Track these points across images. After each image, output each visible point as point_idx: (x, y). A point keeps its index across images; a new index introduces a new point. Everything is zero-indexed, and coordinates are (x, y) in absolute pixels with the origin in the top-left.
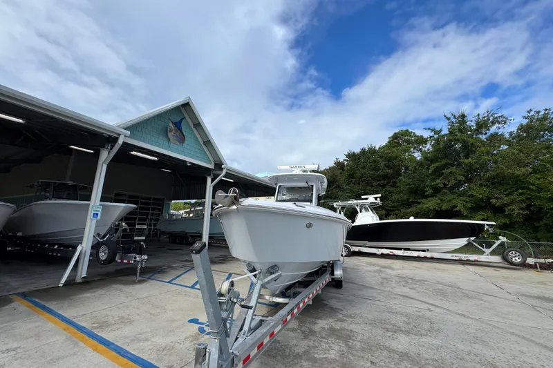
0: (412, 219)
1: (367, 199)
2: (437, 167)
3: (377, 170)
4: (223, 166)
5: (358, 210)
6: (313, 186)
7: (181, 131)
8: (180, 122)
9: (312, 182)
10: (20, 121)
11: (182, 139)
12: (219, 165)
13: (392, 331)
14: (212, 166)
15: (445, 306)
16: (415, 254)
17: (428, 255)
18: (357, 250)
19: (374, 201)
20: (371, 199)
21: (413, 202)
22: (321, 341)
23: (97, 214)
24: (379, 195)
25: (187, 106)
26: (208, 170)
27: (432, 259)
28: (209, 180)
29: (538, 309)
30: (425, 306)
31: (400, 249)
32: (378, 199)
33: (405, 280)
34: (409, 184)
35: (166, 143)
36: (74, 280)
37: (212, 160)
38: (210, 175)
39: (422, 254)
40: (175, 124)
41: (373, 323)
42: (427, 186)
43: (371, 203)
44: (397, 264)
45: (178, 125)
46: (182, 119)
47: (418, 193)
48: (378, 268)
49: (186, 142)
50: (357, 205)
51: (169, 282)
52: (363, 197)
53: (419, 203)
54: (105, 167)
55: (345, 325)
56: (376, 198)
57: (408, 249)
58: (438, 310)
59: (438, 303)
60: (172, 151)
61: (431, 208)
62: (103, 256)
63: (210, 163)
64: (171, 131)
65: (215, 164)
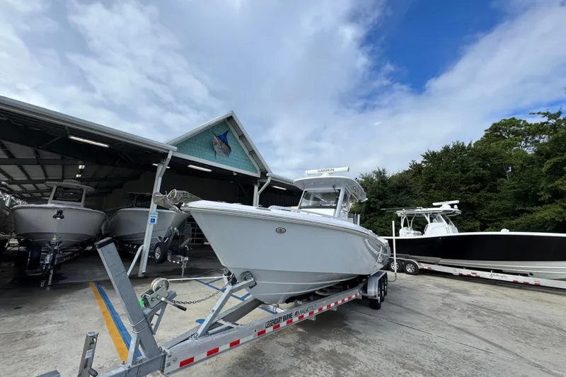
0: (505, 232)
1: (440, 206)
2: (556, 164)
3: (464, 172)
4: (267, 175)
5: (428, 220)
6: (340, 190)
8: (225, 135)
9: (340, 185)
10: (106, 146)
11: (228, 150)
12: (264, 174)
13: (408, 368)
14: (258, 175)
15: (517, 351)
16: (511, 278)
17: (531, 280)
18: (427, 268)
19: (449, 208)
20: (446, 206)
21: (522, 211)
23: (154, 220)
24: (457, 202)
25: (230, 119)
26: (255, 179)
27: (537, 287)
28: (256, 188)
30: (484, 346)
31: (488, 270)
32: (456, 206)
33: (476, 310)
34: (514, 188)
35: (212, 155)
36: (137, 275)
37: (258, 169)
38: (257, 184)
39: (521, 279)
40: (219, 137)
41: (389, 355)
42: (542, 189)
43: (445, 211)
44: (482, 288)
45: (223, 139)
46: (227, 132)
47: (528, 198)
48: (447, 292)
49: (232, 153)
50: (427, 214)
51: (207, 284)
52: (434, 204)
54: (160, 178)
55: (352, 351)
56: (452, 206)
57: (500, 272)
58: (501, 353)
59: (508, 344)
60: (218, 162)
61: (548, 218)
62: (158, 256)
63: (254, 170)
64: (216, 144)
65: (261, 173)
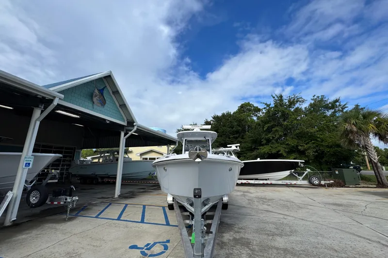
0: (259, 160)
1: (231, 147)
2: (269, 127)
3: (233, 128)
4: (135, 124)
6: (209, 140)
7: (103, 97)
8: (103, 89)
9: (208, 137)
11: (103, 103)
12: (131, 123)
13: (271, 236)
14: (125, 124)
15: (292, 215)
16: (261, 182)
17: (268, 182)
20: (234, 147)
21: (255, 148)
22: (233, 249)
23: (29, 164)
24: (239, 145)
25: (109, 78)
26: (122, 127)
27: (271, 185)
28: (122, 134)
29: (337, 211)
30: (282, 216)
31: (252, 179)
32: (238, 147)
33: (263, 200)
34: (252, 137)
35: (91, 105)
37: (126, 119)
38: (123, 131)
39: (265, 182)
40: (99, 90)
41: (258, 231)
42: (263, 138)
43: (234, 150)
44: (252, 189)
45: (101, 91)
46: (105, 88)
47: (257, 143)
48: (242, 193)
49: (106, 105)
51: (97, 217)
52: (228, 146)
53: (258, 149)
54: (38, 123)
55: (242, 235)
57: (257, 179)
58: (289, 218)
59: (287, 213)
60: (95, 112)
61: (266, 152)
62: (33, 200)
63: (124, 121)
64: (96, 96)
65: (128, 122)
